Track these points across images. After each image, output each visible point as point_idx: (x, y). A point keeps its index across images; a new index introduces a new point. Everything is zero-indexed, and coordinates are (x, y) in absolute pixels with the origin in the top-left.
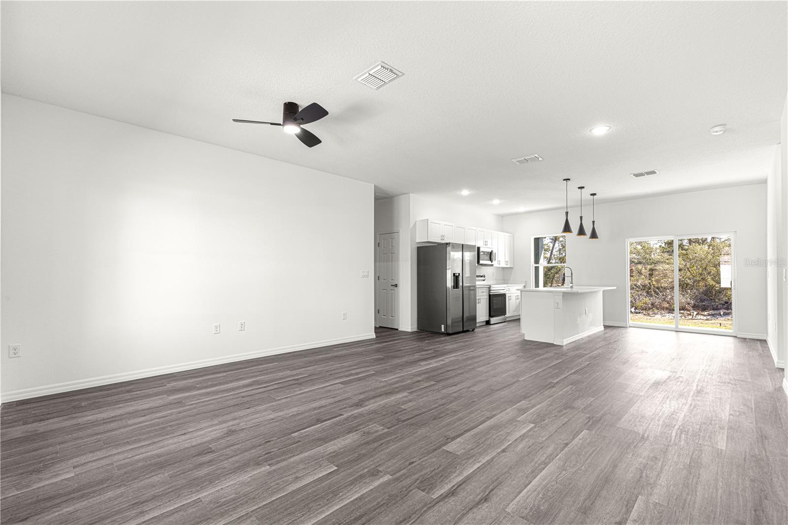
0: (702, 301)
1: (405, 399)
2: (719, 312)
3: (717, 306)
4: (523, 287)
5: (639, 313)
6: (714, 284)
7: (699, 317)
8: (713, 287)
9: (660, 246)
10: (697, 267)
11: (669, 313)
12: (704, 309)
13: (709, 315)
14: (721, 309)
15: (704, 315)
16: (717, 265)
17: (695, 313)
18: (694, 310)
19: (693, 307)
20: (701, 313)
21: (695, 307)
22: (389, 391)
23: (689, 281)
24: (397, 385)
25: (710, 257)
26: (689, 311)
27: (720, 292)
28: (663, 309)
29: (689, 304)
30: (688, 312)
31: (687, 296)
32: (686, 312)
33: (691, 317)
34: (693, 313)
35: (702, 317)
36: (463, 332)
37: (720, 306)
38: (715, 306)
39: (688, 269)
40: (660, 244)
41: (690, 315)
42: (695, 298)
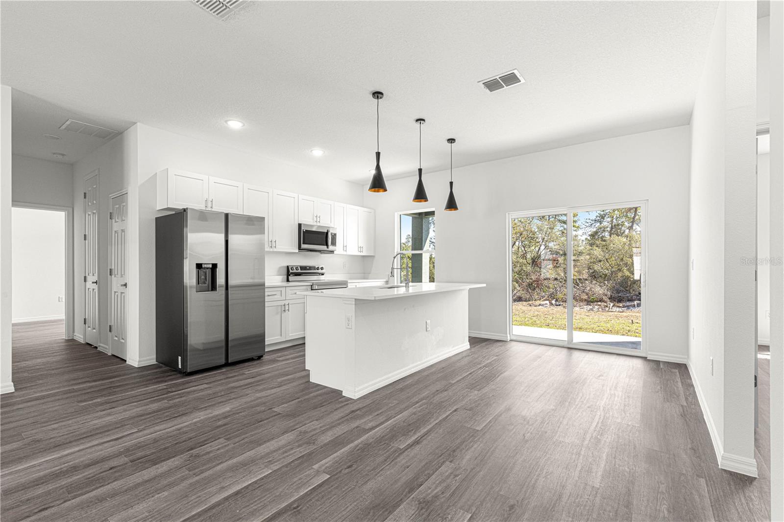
0: (618, 292)
2: (633, 304)
3: (632, 297)
4: (383, 283)
5: (560, 305)
6: (629, 275)
7: (615, 309)
8: (628, 277)
9: (586, 239)
10: (615, 258)
11: (587, 305)
12: (620, 301)
13: (624, 307)
14: (635, 300)
15: (620, 307)
16: (631, 257)
17: (612, 304)
18: (611, 301)
19: (609, 299)
20: (617, 304)
21: (612, 299)
23: (607, 272)
25: (627, 247)
26: (606, 302)
27: (634, 283)
28: (582, 300)
29: (606, 295)
30: (605, 304)
31: (605, 287)
32: (603, 303)
33: (607, 309)
34: (610, 304)
35: (618, 309)
36: (227, 364)
37: (634, 297)
38: (629, 297)
39: (607, 259)
40: (586, 237)
41: (607, 306)
42: (613, 289)
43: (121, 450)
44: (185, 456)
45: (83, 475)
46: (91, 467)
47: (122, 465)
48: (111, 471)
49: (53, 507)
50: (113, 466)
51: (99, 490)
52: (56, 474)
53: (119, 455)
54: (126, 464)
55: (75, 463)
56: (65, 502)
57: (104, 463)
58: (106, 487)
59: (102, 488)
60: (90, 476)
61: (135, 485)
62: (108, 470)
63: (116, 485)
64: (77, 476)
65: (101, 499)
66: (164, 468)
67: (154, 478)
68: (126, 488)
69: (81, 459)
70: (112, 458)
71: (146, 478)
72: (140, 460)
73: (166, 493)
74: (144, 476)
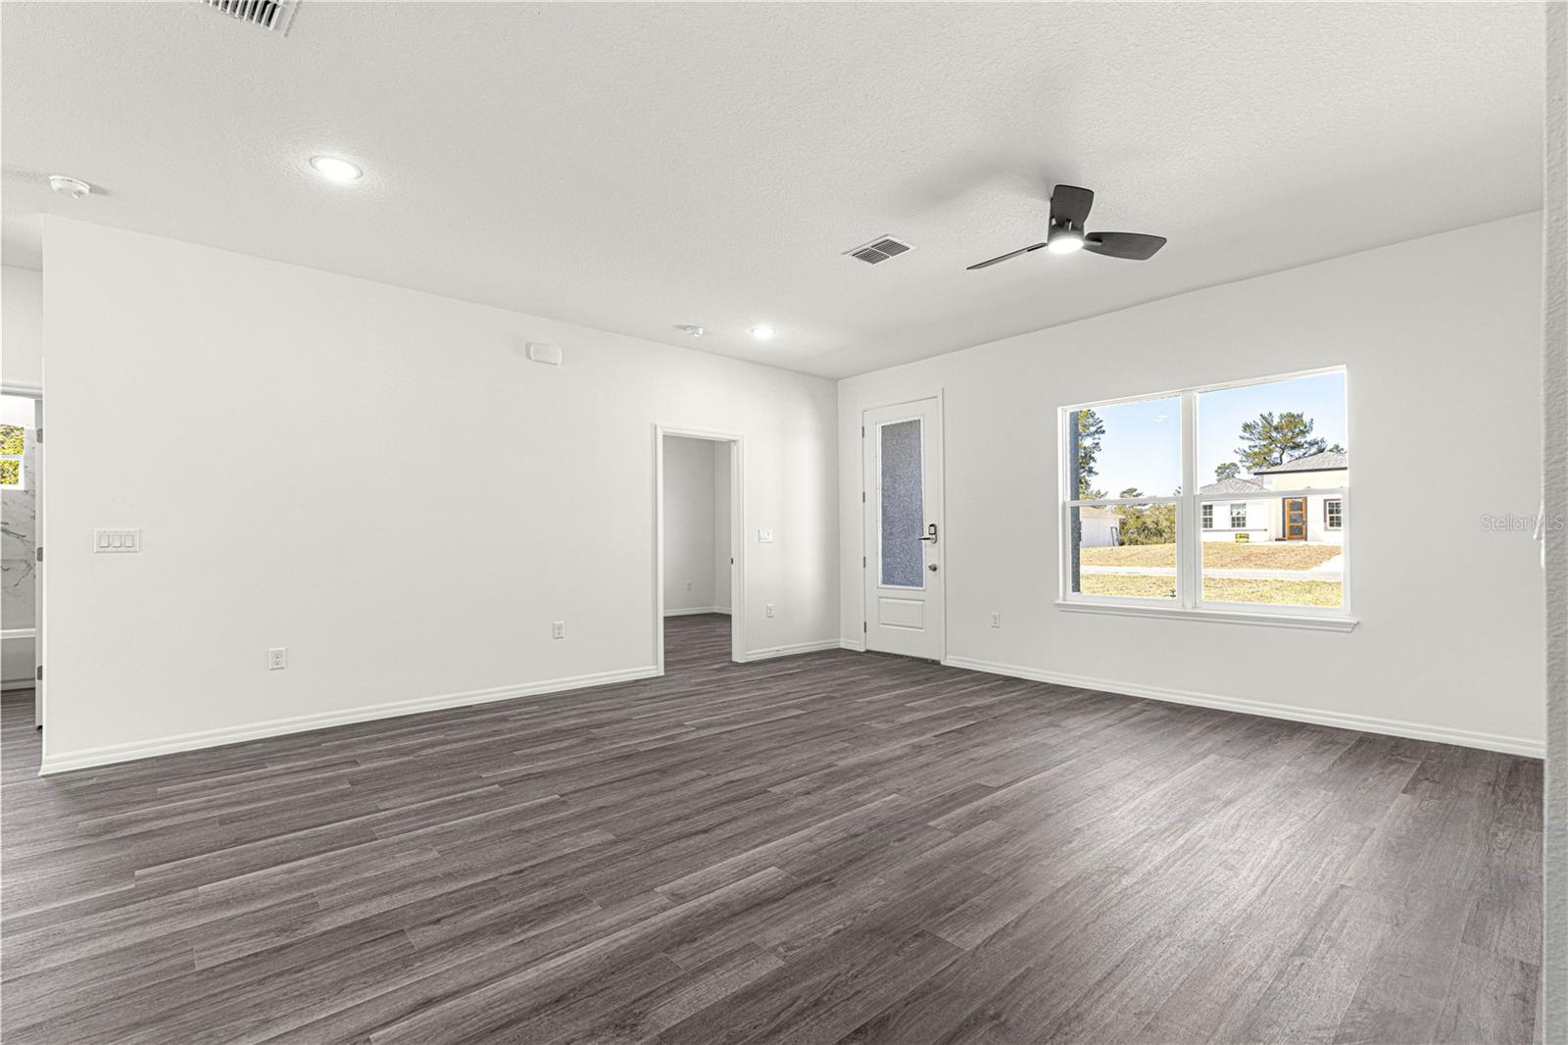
1: (842, 755)
22: (875, 769)
24: (860, 781)
43: (419, 964)
44: (306, 932)
45: (481, 915)
46: (473, 929)
47: (419, 926)
48: (439, 915)
49: (509, 874)
50: (435, 927)
51: (454, 888)
52: (529, 922)
53: (424, 953)
54: (412, 928)
55: (504, 941)
56: (496, 878)
57: (452, 935)
58: (444, 892)
59: (450, 890)
60: (470, 912)
61: (404, 889)
62: (442, 918)
63: (430, 893)
64: (491, 915)
65: (450, 876)
66: (352, 913)
67: (374, 897)
68: (418, 887)
69: (494, 949)
70: (437, 945)
71: (386, 899)
72: (388, 932)
73: (366, 875)
74: (387, 903)
